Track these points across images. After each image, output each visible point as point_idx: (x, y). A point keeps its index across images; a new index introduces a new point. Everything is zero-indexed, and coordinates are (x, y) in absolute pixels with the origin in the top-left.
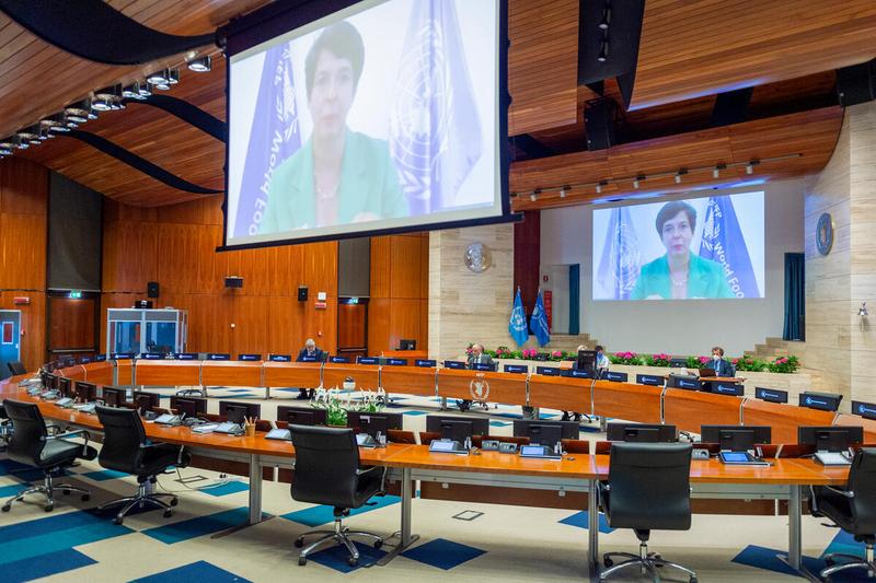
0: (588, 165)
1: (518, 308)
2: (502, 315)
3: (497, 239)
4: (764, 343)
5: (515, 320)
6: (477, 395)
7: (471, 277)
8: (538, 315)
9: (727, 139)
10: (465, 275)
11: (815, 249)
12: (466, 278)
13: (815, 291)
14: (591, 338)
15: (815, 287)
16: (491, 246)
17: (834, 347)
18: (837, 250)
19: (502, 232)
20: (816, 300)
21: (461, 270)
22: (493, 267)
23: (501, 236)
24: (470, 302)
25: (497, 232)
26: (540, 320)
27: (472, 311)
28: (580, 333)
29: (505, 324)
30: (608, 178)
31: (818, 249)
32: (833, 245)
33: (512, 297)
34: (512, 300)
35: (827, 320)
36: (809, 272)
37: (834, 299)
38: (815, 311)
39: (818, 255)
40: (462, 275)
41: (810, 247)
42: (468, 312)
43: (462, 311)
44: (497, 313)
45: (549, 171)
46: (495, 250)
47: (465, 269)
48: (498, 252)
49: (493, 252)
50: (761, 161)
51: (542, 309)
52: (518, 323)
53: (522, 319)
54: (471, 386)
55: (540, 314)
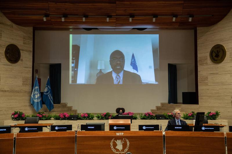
0: (103, 5)
1: (36, 88)
2: (25, 92)
3: (24, 43)
4: (160, 105)
5: (34, 95)
6: (118, 150)
7: (8, 66)
8: (47, 92)
10: (5, 65)
11: (207, 61)
12: (5, 66)
13: (208, 80)
14: (68, 105)
15: (208, 79)
16: (20, 47)
17: (228, 106)
18: (229, 61)
19: (26, 39)
20: (209, 84)
21: (2, 61)
22: (21, 61)
23: (25, 42)
24: (7, 83)
25: (23, 39)
26: (49, 95)
27: (9, 89)
28: (61, 102)
29: (27, 98)
30: (112, 14)
31: (211, 61)
32: (225, 59)
33: (31, 81)
34: (31, 83)
35: (221, 94)
36: (202, 71)
37: (227, 84)
38: (208, 90)
39: (211, 64)
40: (3, 65)
41: (203, 60)
42: (6, 90)
43: (2, 89)
44: (23, 91)
45: (77, 4)
46: (23, 50)
47: (5, 61)
48: (24, 52)
49: (21, 51)
50: (195, 16)
51: (50, 88)
52: (36, 97)
53: (39, 94)
54: (111, 144)
55: (49, 91)
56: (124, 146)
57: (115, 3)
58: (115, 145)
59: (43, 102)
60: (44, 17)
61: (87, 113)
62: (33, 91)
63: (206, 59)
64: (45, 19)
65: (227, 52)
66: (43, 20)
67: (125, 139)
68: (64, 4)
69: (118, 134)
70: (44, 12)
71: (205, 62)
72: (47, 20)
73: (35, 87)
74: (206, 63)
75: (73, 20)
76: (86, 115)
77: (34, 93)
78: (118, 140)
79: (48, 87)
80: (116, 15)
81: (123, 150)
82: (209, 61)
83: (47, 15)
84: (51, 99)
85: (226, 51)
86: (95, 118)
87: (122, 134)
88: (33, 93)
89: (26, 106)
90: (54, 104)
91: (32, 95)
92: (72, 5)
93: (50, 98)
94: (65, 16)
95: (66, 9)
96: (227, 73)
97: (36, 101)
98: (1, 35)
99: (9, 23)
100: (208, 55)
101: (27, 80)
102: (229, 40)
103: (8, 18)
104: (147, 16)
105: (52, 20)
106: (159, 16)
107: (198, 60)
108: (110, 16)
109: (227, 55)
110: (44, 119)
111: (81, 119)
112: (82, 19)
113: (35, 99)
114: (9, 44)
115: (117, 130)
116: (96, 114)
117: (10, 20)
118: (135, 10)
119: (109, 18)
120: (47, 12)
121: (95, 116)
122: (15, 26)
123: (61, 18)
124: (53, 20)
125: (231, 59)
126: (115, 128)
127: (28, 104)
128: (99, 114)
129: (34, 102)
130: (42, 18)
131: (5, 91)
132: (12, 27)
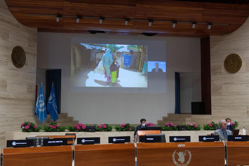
2: (30, 100)
3: (29, 46)
5: (39, 104)
6: (179, 163)
7: (14, 71)
9: (203, 9)
10: (11, 69)
11: (221, 70)
12: (12, 71)
13: (222, 90)
14: (69, 116)
15: (222, 88)
16: (25, 50)
17: (244, 116)
18: (245, 71)
19: (31, 41)
20: (223, 94)
21: (9, 65)
22: (26, 65)
23: (30, 44)
24: (13, 90)
25: (29, 41)
26: (53, 104)
27: (14, 97)
28: (61, 112)
29: (31, 107)
30: (130, 17)
31: (225, 70)
32: (241, 69)
33: (35, 88)
34: (35, 90)
35: (236, 104)
36: (215, 81)
37: (243, 94)
38: (222, 99)
39: (225, 73)
40: (9, 69)
41: (216, 69)
42: (12, 97)
43: (8, 97)
44: (27, 99)
45: (94, 5)
46: (28, 53)
47: (11, 64)
48: (29, 55)
49: (26, 55)
50: (213, 24)
51: (55, 96)
52: (41, 107)
53: (43, 103)
54: (173, 156)
55: (53, 100)
56: (187, 158)
57: (135, 6)
58: (177, 157)
59: (47, 112)
60: (56, 17)
61: (105, 124)
62: (38, 99)
63: (220, 69)
64: (58, 20)
65: (243, 62)
66: (56, 20)
67: (187, 151)
68: (80, 4)
69: (180, 145)
70: (57, 11)
71: (219, 71)
72: (60, 20)
73: (40, 95)
74: (220, 73)
75: (87, 22)
76: (105, 127)
77: (39, 101)
78: (180, 152)
79: (53, 96)
80: (135, 19)
81: (185, 163)
82: (223, 70)
83: (59, 16)
84: (56, 109)
85: (242, 60)
86: (113, 129)
87: (184, 145)
88: (37, 102)
89: (30, 116)
90: (58, 114)
91: (37, 104)
92: (88, 5)
93: (54, 108)
94: (80, 17)
95: (81, 10)
96: (242, 83)
97: (40, 110)
98: (8, 36)
99: (16, 22)
100: (222, 64)
101: (32, 87)
102: (245, 50)
103: (14, 16)
104: (167, 22)
105: (64, 21)
106: (178, 22)
107: (211, 69)
108: (128, 20)
109: (242, 65)
110: (58, 130)
111: (98, 131)
112: (99, 21)
113: (40, 109)
114: (15, 46)
115: (177, 141)
116: (114, 125)
117: (17, 19)
118: (155, 15)
119: (128, 21)
120: (60, 11)
121: (113, 127)
122: (21, 25)
123: (75, 19)
124: (66, 21)
125: (247, 69)
126: (175, 139)
127: (32, 114)
128: (118, 125)
129: (38, 111)
130: (55, 18)
131: (11, 99)
132: (19, 27)
